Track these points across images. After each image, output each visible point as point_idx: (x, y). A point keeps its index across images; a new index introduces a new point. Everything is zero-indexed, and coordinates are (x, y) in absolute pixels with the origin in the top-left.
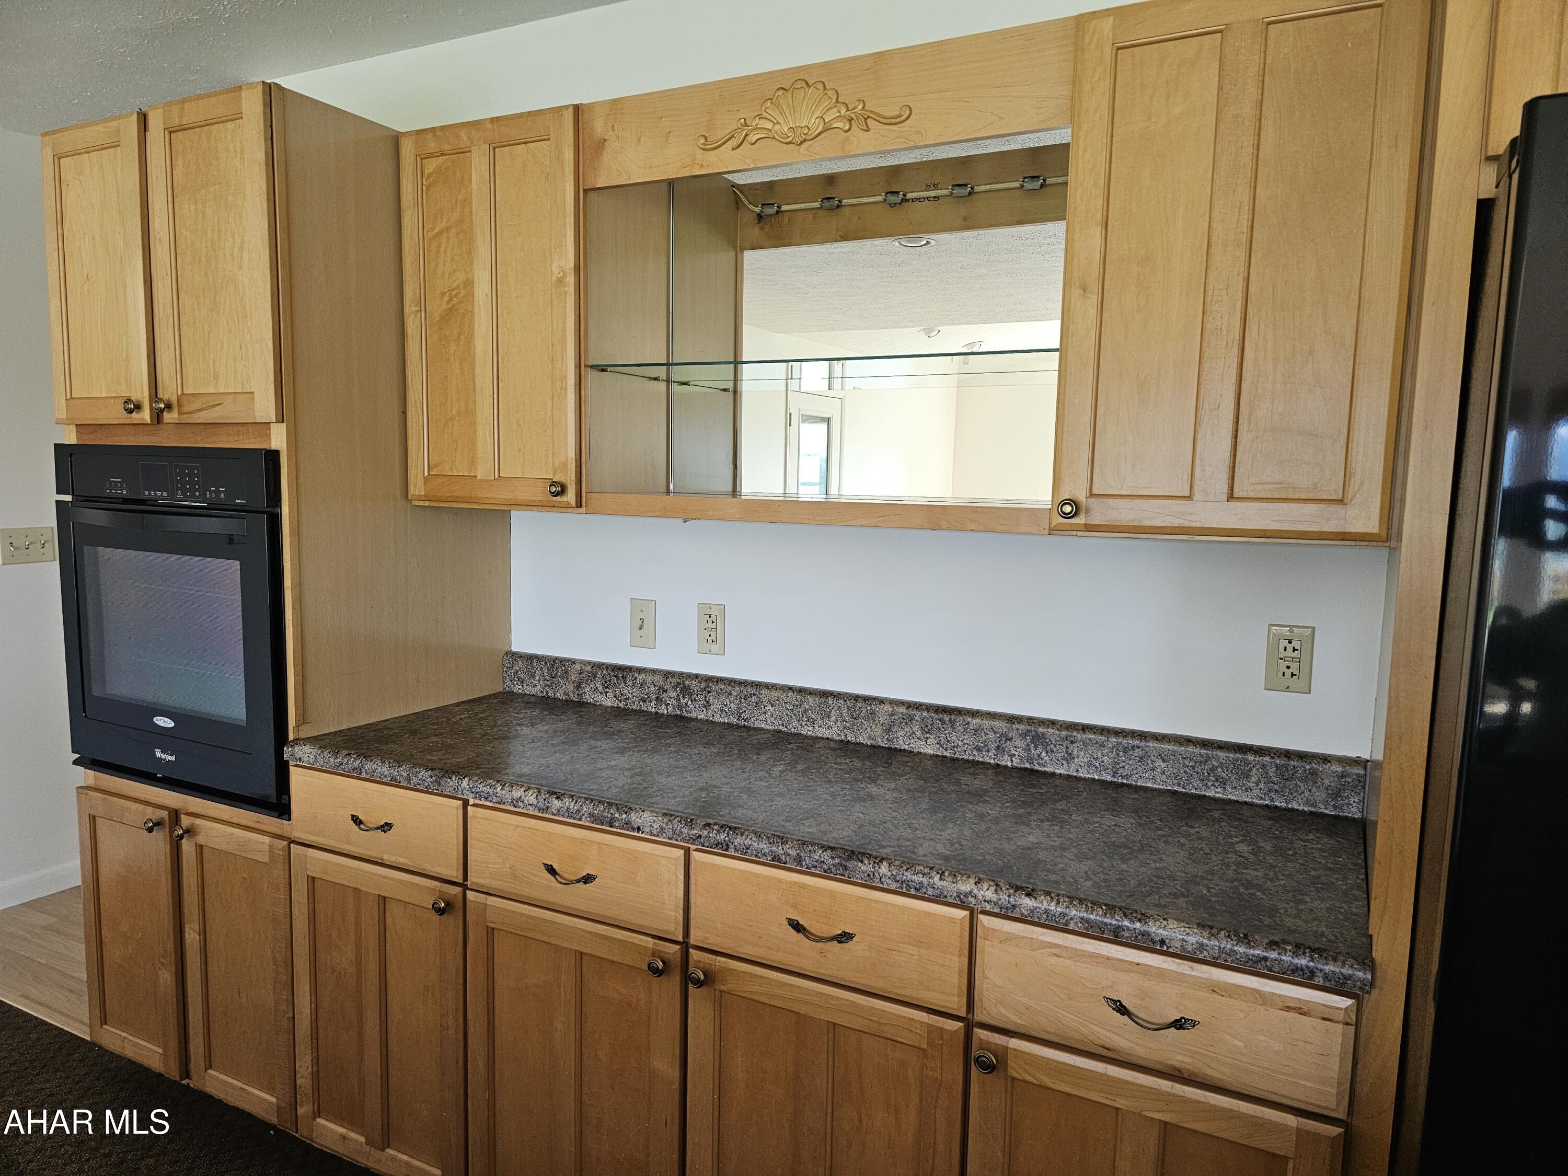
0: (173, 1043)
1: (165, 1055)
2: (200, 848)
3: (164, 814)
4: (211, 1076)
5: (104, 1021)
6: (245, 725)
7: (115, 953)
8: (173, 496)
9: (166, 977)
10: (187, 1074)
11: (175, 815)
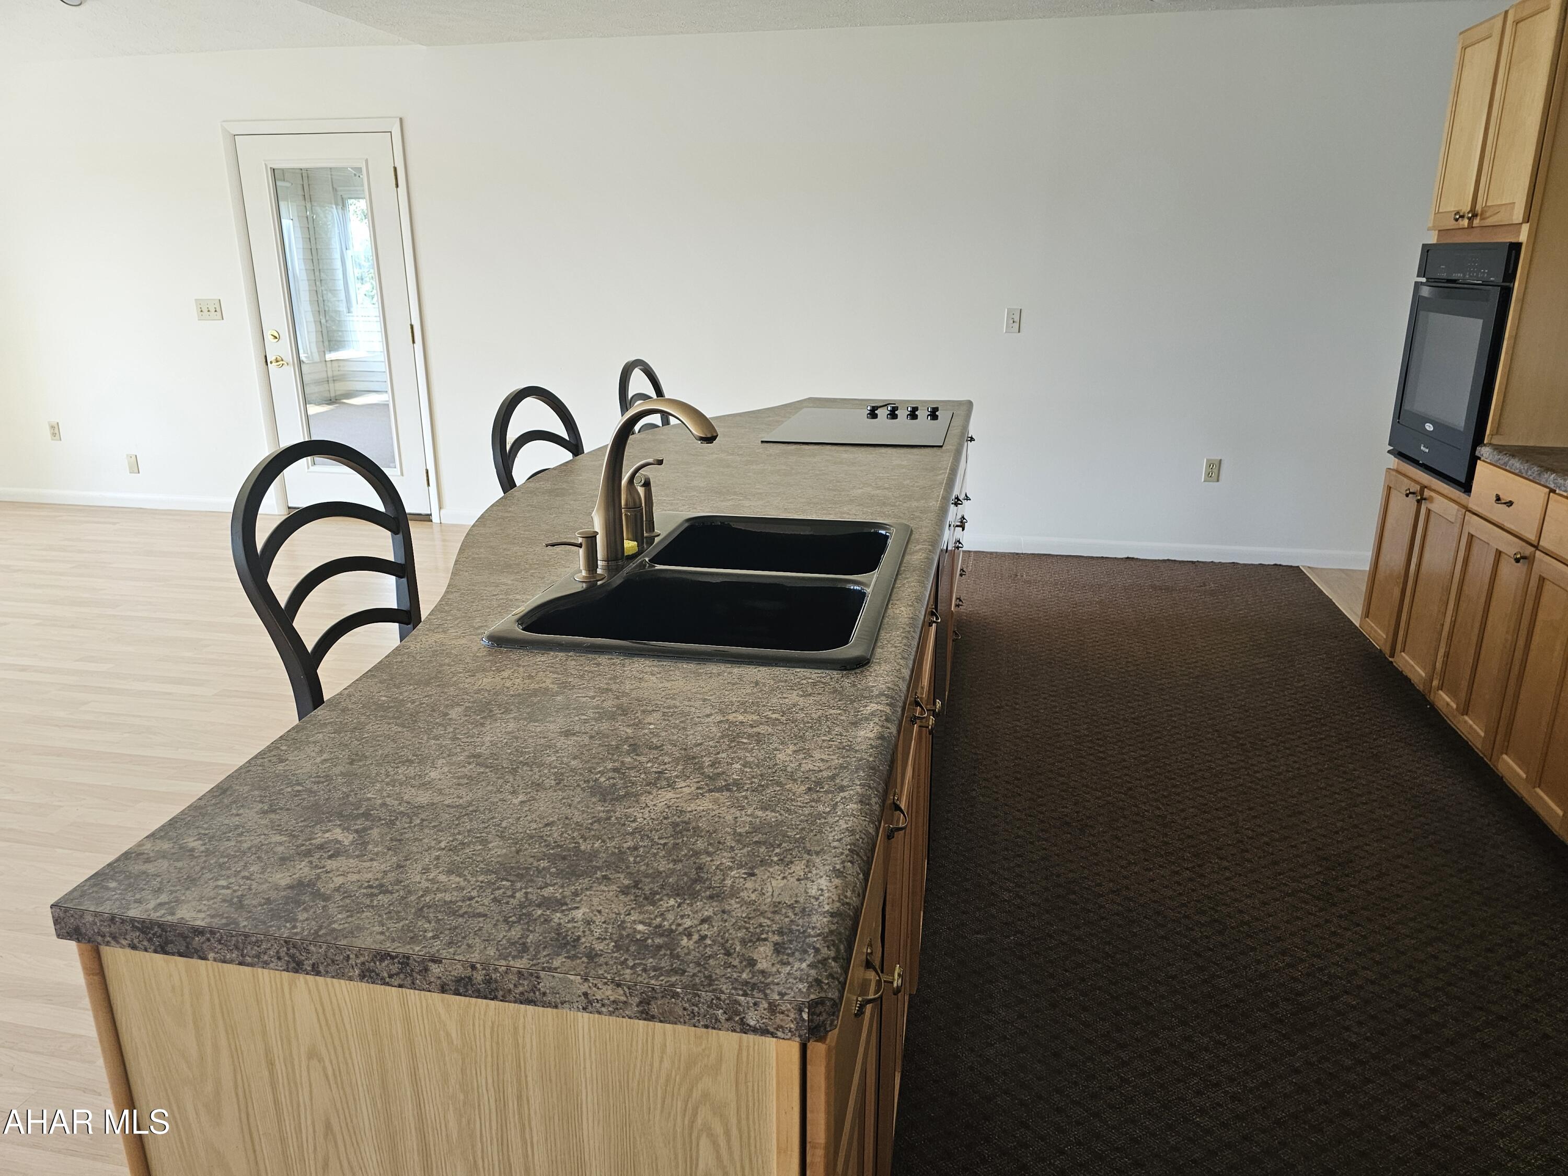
0: (1391, 634)
1: (1386, 640)
2: (1429, 511)
3: (1418, 487)
4: (1402, 656)
5: (1367, 616)
6: (1462, 430)
7: (1380, 575)
8: (1464, 275)
9: (1397, 592)
10: (1392, 656)
11: (1423, 487)
